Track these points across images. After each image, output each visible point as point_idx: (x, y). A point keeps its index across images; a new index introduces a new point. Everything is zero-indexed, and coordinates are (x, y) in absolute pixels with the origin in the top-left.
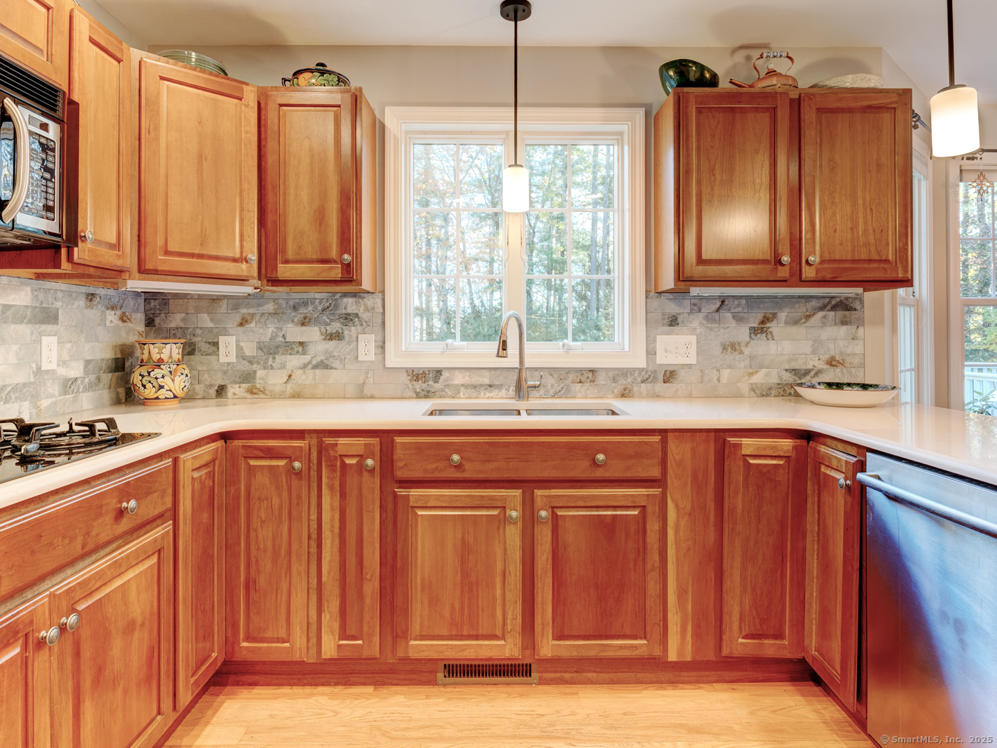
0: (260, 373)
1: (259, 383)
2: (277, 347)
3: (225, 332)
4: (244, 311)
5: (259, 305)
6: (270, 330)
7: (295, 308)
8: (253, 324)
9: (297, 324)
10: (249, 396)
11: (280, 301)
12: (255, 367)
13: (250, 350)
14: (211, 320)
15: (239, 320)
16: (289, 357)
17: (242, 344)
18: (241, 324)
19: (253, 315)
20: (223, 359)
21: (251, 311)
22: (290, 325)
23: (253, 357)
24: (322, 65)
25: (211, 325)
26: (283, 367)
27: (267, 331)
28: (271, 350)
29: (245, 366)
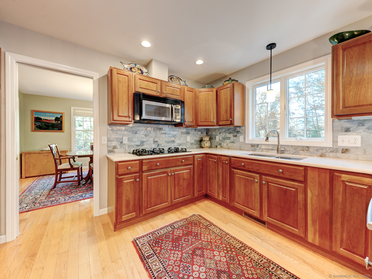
0: (222, 143)
1: (222, 145)
2: (225, 138)
3: (217, 135)
4: (220, 131)
5: (222, 130)
6: (224, 135)
7: (228, 130)
8: (221, 134)
9: (228, 134)
10: (221, 148)
11: (226, 129)
12: (222, 142)
13: (221, 139)
14: (215, 133)
15: (219, 133)
16: (227, 140)
17: (219, 138)
18: (219, 134)
19: (221, 132)
20: (217, 140)
21: (221, 131)
22: (227, 134)
23: (221, 140)
24: (230, 78)
25: (215, 134)
26: (226, 142)
27: (223, 135)
28: (224, 139)
29: (220, 142)
